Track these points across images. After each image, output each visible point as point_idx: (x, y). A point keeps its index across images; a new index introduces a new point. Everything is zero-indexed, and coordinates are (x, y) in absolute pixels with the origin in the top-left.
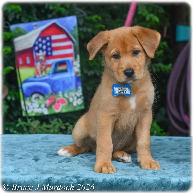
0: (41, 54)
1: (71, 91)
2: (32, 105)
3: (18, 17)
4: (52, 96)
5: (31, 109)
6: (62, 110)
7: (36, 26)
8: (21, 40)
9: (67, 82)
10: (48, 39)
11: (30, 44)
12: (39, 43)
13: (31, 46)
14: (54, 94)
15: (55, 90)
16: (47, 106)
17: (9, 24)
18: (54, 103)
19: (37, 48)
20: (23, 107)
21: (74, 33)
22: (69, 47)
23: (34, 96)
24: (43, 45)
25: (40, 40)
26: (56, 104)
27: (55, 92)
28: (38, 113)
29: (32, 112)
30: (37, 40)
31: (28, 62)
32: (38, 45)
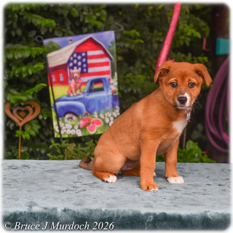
0: (76, 71)
1: (108, 111)
2: (65, 126)
3: (51, 30)
4: (86, 117)
5: (63, 130)
6: (97, 131)
7: (71, 40)
8: (55, 55)
9: (103, 102)
10: (84, 54)
11: (64, 59)
12: (74, 58)
13: (65, 62)
14: (89, 114)
15: (89, 110)
16: (81, 127)
17: (42, 38)
18: (88, 124)
19: (71, 64)
20: (56, 128)
21: (111, 48)
22: (106, 64)
23: (67, 116)
24: (78, 61)
25: (75, 55)
26: (91, 125)
27: (90, 112)
28: (71, 134)
29: (65, 133)
30: (72, 55)
31: (62, 79)
32: (72, 62)
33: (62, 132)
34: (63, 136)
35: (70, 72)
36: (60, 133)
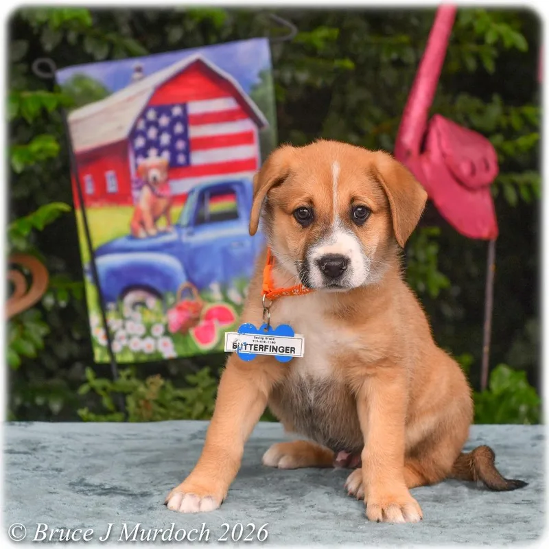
0: (155, 163)
2: (124, 327)
4: (187, 299)
5: (121, 338)
6: (220, 343)
7: (139, 70)
8: (92, 116)
9: (236, 252)
10: (177, 111)
11: (120, 128)
12: (149, 124)
13: (123, 134)
14: (195, 291)
15: (197, 277)
16: (172, 330)
17: (52, 65)
18: (194, 321)
19: (140, 142)
20: (98, 334)
21: (260, 92)
22: (245, 139)
23: (131, 297)
24: (160, 132)
25: (151, 115)
26: (202, 323)
27: (199, 285)
28: (141, 352)
29: (125, 349)
30: (143, 115)
32: (144, 134)
33: (117, 347)
34: (119, 359)
35: (137, 166)
36: (109, 349)
